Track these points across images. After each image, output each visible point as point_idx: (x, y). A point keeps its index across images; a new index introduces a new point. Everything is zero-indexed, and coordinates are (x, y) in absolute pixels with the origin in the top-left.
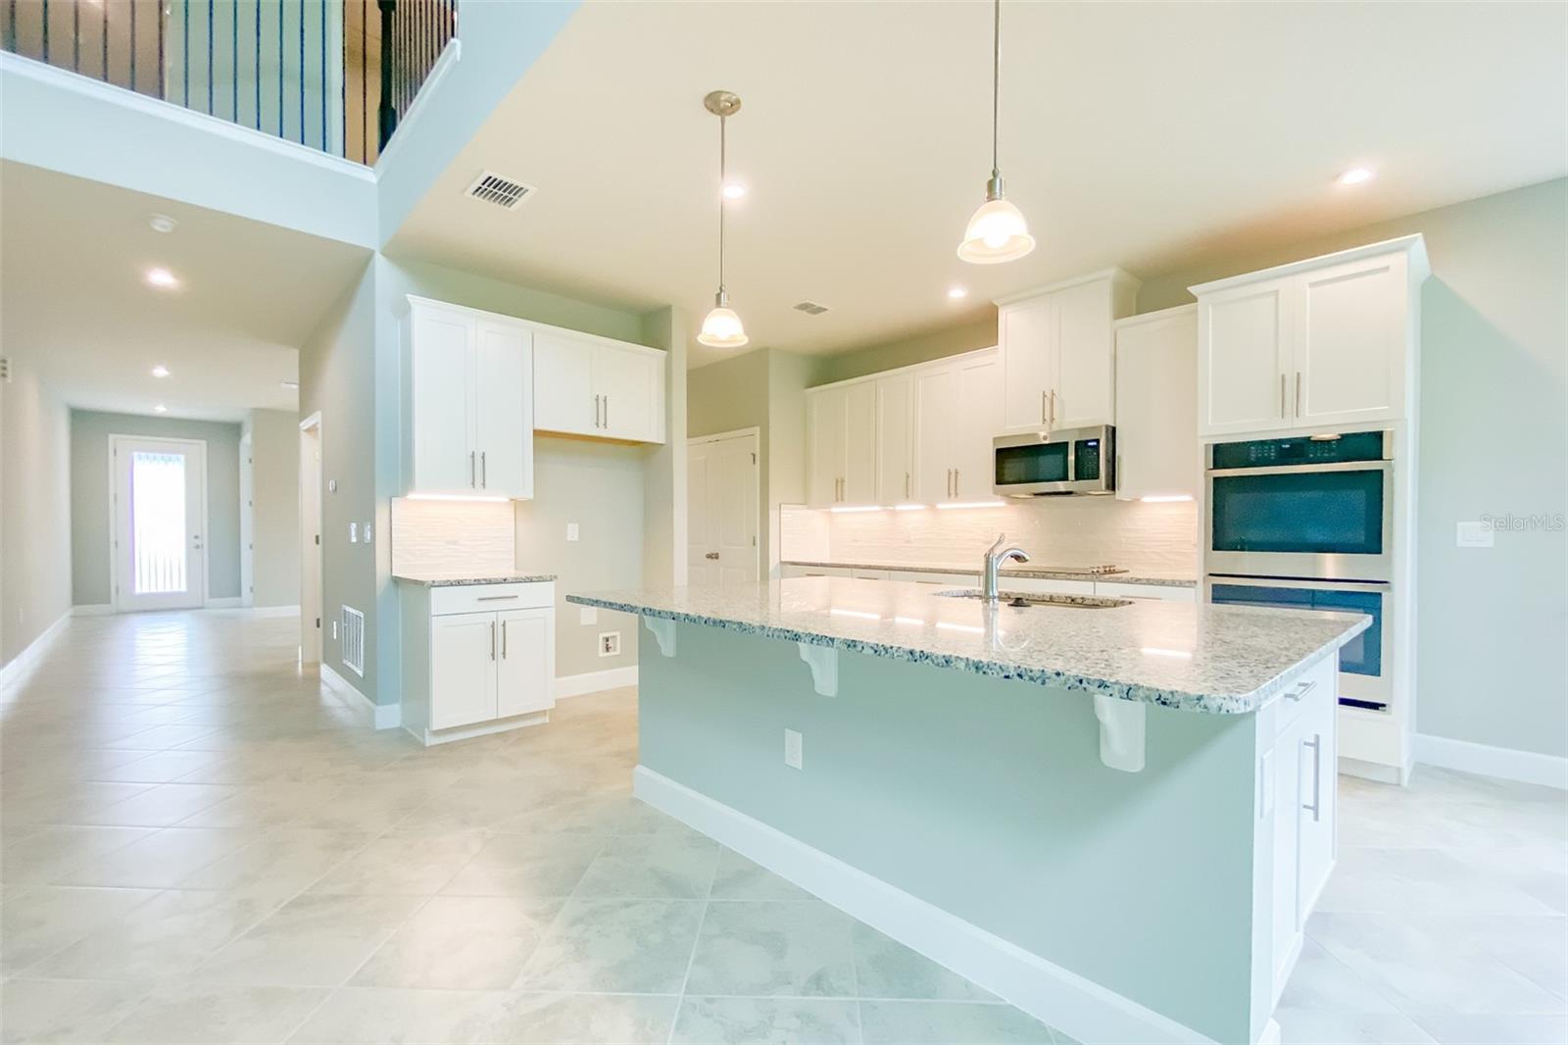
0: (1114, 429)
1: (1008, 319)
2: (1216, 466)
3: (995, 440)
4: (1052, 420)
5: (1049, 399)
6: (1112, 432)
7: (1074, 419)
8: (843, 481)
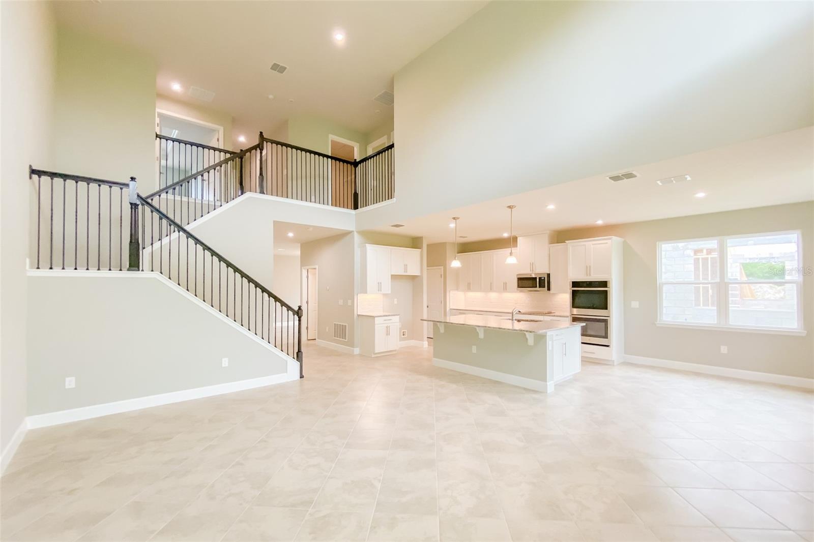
0: (549, 274)
1: (520, 240)
2: (572, 287)
3: (517, 275)
4: (533, 270)
5: (532, 265)
6: (549, 275)
7: (539, 270)
8: (470, 284)
